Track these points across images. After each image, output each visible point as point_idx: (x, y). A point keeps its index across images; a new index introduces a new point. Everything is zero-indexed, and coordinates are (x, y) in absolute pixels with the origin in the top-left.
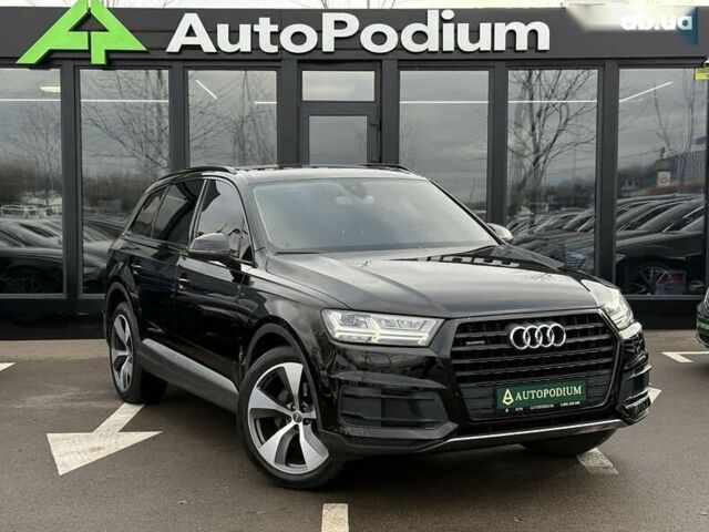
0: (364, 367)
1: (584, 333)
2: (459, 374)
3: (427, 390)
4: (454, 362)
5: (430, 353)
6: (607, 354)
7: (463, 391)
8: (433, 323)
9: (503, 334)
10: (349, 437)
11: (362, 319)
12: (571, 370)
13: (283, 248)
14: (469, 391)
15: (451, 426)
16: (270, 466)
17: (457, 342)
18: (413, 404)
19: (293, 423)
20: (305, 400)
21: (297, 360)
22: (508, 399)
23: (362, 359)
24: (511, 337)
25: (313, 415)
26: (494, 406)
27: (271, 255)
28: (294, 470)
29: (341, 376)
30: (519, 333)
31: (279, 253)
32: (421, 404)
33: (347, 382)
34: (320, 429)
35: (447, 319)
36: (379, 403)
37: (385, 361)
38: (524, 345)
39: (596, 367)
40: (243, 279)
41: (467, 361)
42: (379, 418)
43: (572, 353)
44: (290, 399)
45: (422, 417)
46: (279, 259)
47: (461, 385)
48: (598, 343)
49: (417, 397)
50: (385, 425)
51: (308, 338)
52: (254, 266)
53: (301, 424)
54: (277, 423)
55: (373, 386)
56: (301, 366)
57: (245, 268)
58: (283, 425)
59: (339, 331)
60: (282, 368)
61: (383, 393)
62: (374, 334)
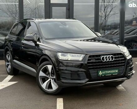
0: (67, 66)
1: (118, 58)
2: (89, 67)
3: (82, 71)
4: (88, 65)
5: (82, 62)
6: (123, 63)
7: (90, 71)
8: (83, 56)
9: (100, 58)
10: (63, 82)
11: (66, 55)
12: (115, 66)
13: (47, 38)
14: (91, 71)
15: (87, 80)
16: (44, 89)
17: (88, 60)
18: (78, 74)
20: (53, 74)
21: (51, 65)
22: (100, 73)
23: (66, 64)
24: (101, 59)
25: (54, 77)
26: (97, 75)
27: (44, 39)
28: (50, 90)
29: (61, 68)
30: (103, 58)
31: (46, 39)
32: (80, 75)
33: (62, 69)
34: (56, 81)
35: (86, 54)
36: (70, 74)
37: (71, 64)
38: (104, 60)
39: (121, 66)
40: (38, 45)
41: (91, 64)
43: (115, 62)
44: (49, 74)
45: (81, 78)
46: (46, 40)
47: (90, 70)
48: (122, 60)
49: (79, 73)
50: (71, 79)
51: (53, 59)
52: (40, 42)
53: (51, 80)
54: (46, 79)
55: (69, 70)
56: (52, 66)
57: (38, 43)
58: (47, 80)
59: (61, 57)
60: (47, 66)
61: (71, 72)
62: (69, 58)
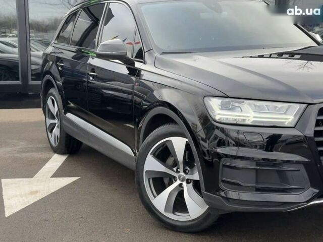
2: (320, 149)
4: (317, 139)
5: (296, 132)
8: (297, 108)
10: (228, 199)
11: (237, 104)
13: (166, 49)
15: (313, 191)
16: (161, 214)
17: (318, 123)
19: (178, 182)
21: (183, 135)
25: (196, 176)
27: (157, 54)
28: (179, 218)
31: (164, 53)
32: (289, 174)
33: (226, 155)
34: (203, 191)
35: (309, 104)
42: (254, 185)
44: (176, 164)
46: (165, 57)
47: (322, 158)
49: (285, 168)
50: (258, 190)
51: (193, 119)
52: (145, 63)
53: (184, 183)
54: (166, 181)
55: (249, 159)
56: (187, 140)
58: (171, 183)
59: (219, 114)
60: (170, 141)
61: (257, 165)
62: (248, 117)
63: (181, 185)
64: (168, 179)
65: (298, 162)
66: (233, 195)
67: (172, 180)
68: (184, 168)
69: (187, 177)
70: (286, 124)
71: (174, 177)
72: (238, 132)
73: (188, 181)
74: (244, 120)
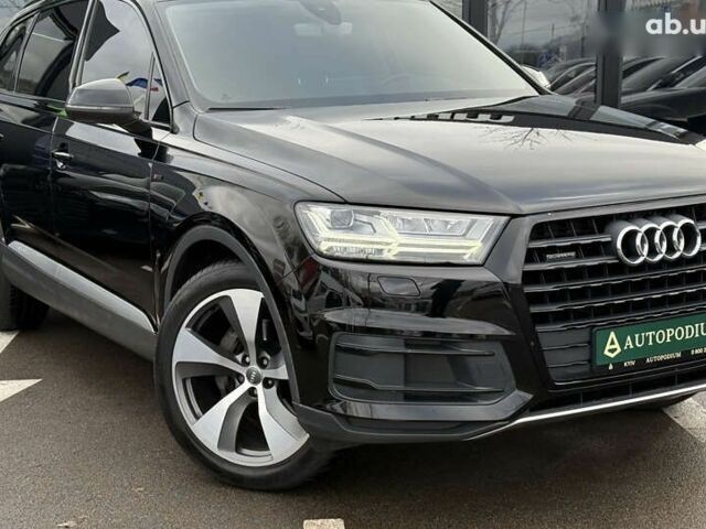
2: (535, 309)
4: (528, 289)
7: (540, 336)
8: (489, 224)
11: (365, 218)
15: (520, 397)
16: (211, 453)
19: (247, 385)
21: (252, 285)
22: (612, 347)
24: (619, 245)
26: (591, 361)
28: (250, 460)
31: (214, 110)
34: (297, 401)
35: (513, 216)
42: (401, 387)
45: (474, 384)
46: (214, 117)
47: (539, 328)
49: (464, 351)
52: (173, 131)
53: (259, 388)
54: (221, 385)
55: (392, 332)
59: (329, 240)
60: (227, 297)
61: (407, 345)
62: (388, 244)
63: (252, 392)
64: (226, 378)
65: (490, 338)
66: (359, 409)
67: (233, 380)
68: (258, 354)
69: (265, 373)
70: (466, 259)
71: (239, 375)
72: (369, 277)
73: (267, 384)
74: (380, 251)
